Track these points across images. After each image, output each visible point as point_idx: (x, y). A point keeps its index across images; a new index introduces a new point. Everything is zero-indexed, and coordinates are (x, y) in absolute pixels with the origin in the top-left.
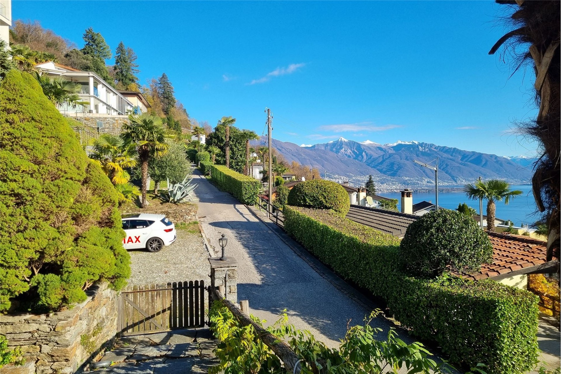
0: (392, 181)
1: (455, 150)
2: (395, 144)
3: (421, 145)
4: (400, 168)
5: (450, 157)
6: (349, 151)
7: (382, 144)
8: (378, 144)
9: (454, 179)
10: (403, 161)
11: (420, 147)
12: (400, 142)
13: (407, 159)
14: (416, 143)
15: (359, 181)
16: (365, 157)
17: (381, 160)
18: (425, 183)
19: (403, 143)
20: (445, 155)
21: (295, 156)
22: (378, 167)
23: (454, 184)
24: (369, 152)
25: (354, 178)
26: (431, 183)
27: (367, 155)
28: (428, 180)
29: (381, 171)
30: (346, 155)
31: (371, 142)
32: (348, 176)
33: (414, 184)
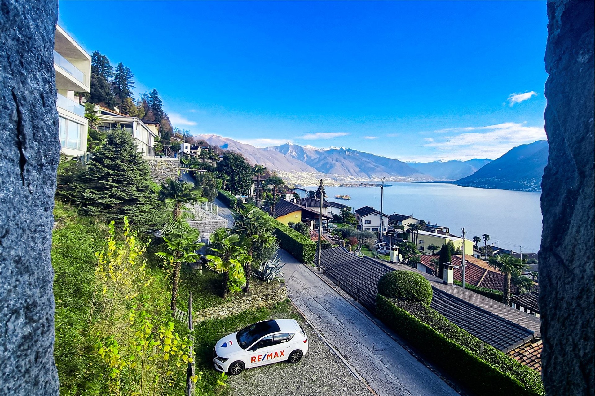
0: (326, 177)
1: (371, 155)
2: (328, 149)
3: (348, 150)
4: (332, 167)
5: (368, 161)
6: (294, 153)
7: (319, 149)
8: (316, 148)
9: (369, 177)
10: (334, 162)
11: (347, 152)
12: (332, 147)
13: (337, 161)
14: (344, 148)
15: (300, 176)
16: (306, 159)
17: (317, 160)
18: (349, 179)
19: (334, 148)
20: (364, 159)
21: (251, 155)
22: (315, 167)
23: (369, 180)
24: (309, 154)
25: (297, 174)
26: (353, 179)
27: (307, 156)
28: (352, 177)
29: (318, 169)
30: (291, 155)
31: (312, 147)
32: (292, 172)
33: (341, 180)
